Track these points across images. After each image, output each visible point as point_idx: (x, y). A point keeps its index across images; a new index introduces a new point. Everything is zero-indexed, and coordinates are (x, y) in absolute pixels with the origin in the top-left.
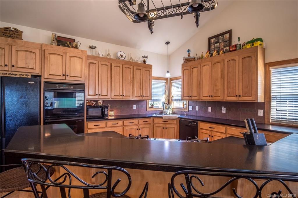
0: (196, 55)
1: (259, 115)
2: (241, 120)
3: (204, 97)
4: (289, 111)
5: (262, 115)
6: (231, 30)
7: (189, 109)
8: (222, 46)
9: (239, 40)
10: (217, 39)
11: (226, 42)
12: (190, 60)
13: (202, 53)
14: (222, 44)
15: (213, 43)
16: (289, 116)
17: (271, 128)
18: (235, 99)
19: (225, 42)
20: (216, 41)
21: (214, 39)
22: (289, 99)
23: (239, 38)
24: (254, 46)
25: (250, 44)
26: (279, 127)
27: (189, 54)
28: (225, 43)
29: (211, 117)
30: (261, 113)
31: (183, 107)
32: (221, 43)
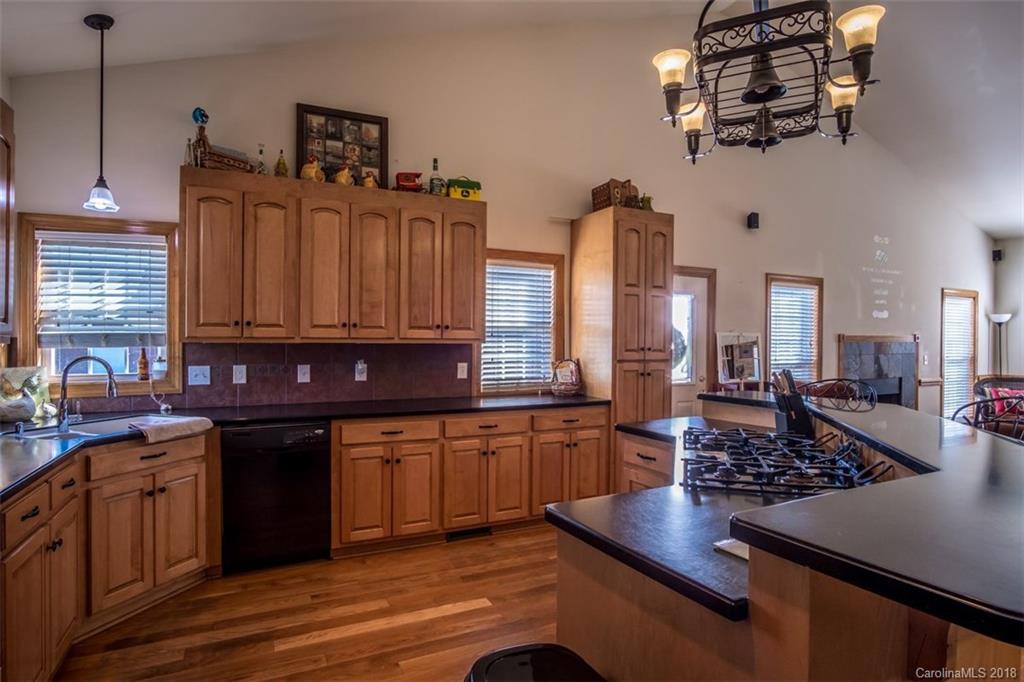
0: (261, 152)
1: (459, 377)
2: (414, 397)
3: (315, 326)
4: (506, 362)
5: (465, 376)
6: (387, 119)
7: (191, 382)
8: (355, 158)
9: (435, 168)
10: (334, 125)
11: (369, 149)
12: (232, 162)
13: (282, 152)
14: (354, 149)
15: (319, 131)
16: (506, 373)
17: (483, 404)
18: (433, 337)
19: (364, 146)
20: (331, 129)
21: (322, 120)
22: (506, 336)
23: (435, 161)
24: (470, 198)
25: (460, 190)
26: (494, 400)
27: (202, 129)
28: (364, 150)
29: (308, 400)
30: (462, 371)
31: (145, 377)
32: (351, 146)
